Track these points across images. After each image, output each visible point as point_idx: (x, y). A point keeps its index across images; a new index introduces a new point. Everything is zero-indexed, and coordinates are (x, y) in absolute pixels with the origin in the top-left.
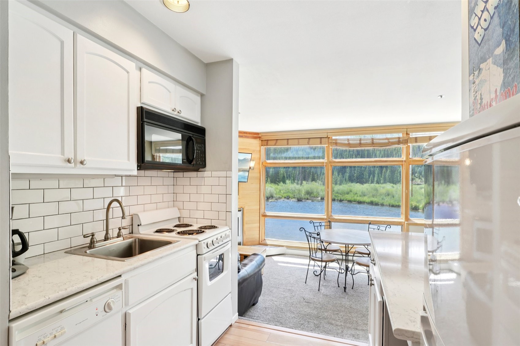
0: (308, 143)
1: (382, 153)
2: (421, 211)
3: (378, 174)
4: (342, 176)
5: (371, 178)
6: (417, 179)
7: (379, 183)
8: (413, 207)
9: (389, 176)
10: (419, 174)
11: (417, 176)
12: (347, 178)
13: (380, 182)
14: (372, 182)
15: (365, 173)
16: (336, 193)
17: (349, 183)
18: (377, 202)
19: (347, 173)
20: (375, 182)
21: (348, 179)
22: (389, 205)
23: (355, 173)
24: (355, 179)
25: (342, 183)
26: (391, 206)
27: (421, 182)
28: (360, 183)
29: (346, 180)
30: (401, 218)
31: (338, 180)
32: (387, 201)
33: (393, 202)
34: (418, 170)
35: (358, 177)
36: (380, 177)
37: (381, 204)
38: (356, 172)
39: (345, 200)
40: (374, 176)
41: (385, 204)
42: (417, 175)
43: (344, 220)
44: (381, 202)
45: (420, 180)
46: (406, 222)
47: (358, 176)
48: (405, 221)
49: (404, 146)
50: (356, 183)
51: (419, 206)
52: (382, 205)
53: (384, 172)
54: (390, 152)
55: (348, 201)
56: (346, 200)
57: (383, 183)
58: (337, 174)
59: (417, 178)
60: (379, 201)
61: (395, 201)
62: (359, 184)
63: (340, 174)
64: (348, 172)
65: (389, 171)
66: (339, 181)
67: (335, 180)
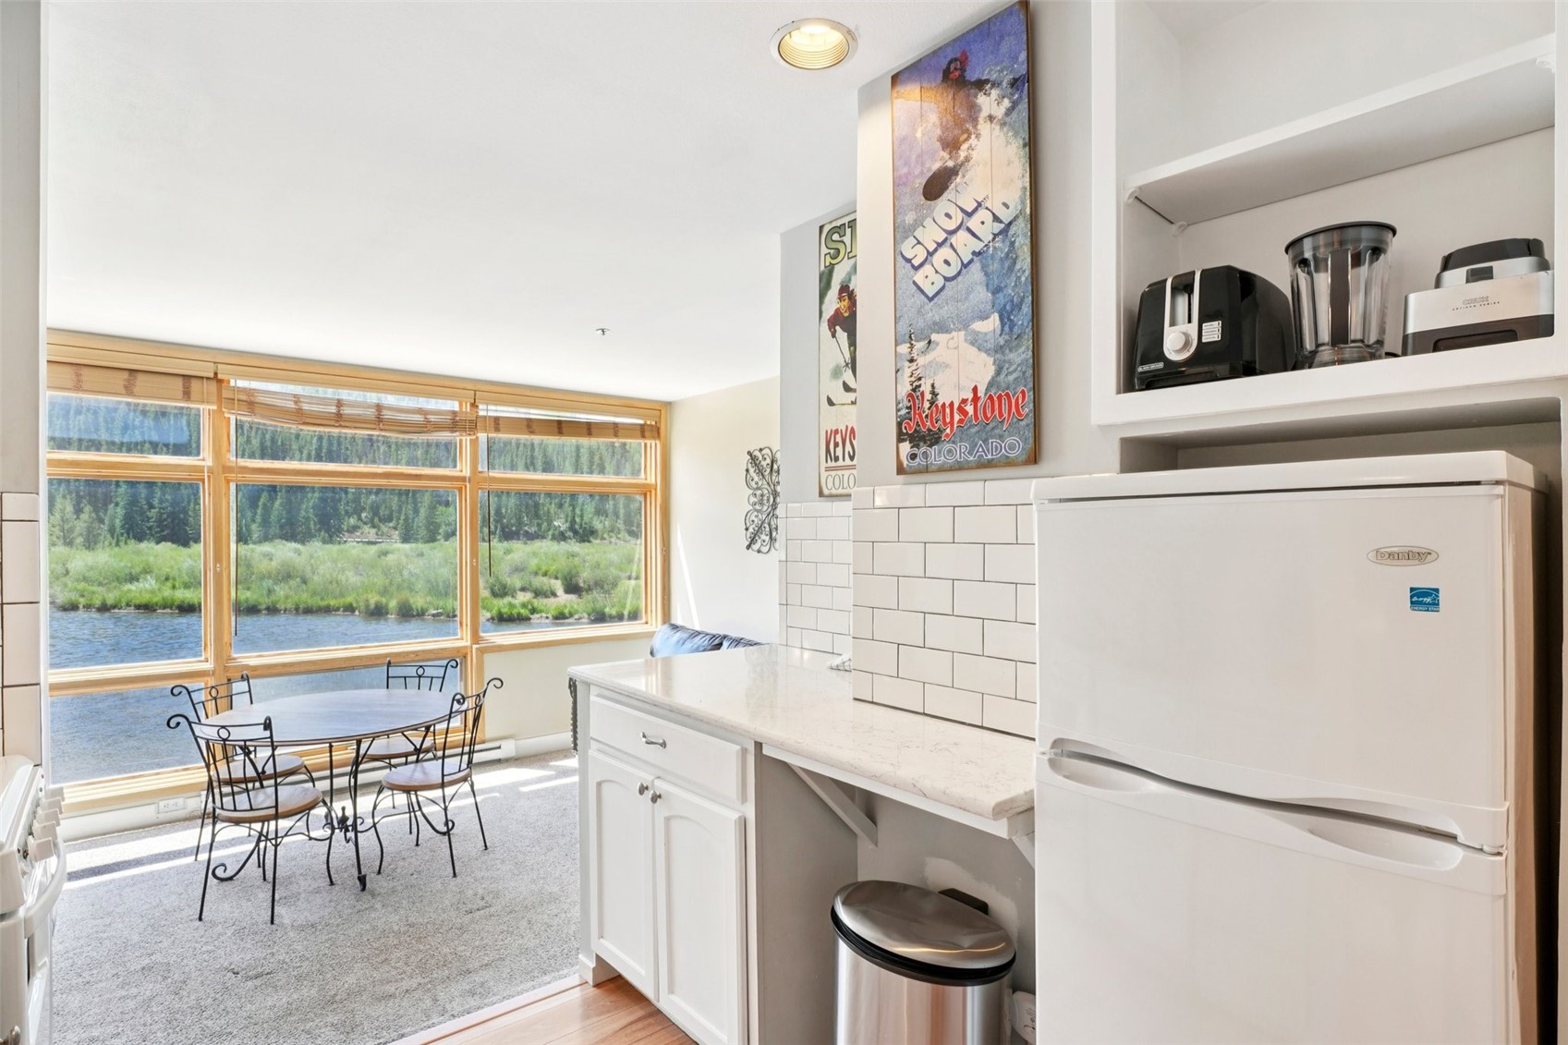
0: (126, 387)
4: (93, 515)
6: (366, 529)
7: (246, 543)
8: (372, 606)
9: (280, 517)
10: (371, 514)
11: (365, 520)
12: (118, 522)
13: (251, 537)
15: (192, 505)
16: (78, 580)
17: (126, 543)
18: (251, 602)
19: (117, 504)
21: (123, 527)
22: (297, 609)
23: (151, 506)
24: (150, 528)
25: (95, 544)
26: (301, 611)
27: (377, 534)
28: (173, 542)
29: (112, 531)
30: (459, 637)
31: (78, 530)
32: (287, 597)
33: (306, 598)
34: (369, 502)
35: (165, 520)
37: (268, 609)
38: (156, 502)
39: (123, 604)
41: (283, 607)
42: (366, 517)
43: (284, 665)
44: (265, 601)
45: (374, 531)
46: (475, 646)
47: (165, 516)
48: (472, 644)
49: (464, 438)
50: (158, 543)
51: (387, 605)
52: (273, 610)
53: (265, 505)
55: (138, 607)
56: (128, 605)
57: (260, 542)
58: (69, 508)
59: (365, 523)
60: (260, 600)
61: (314, 593)
63: (88, 509)
64: (122, 504)
65: (281, 505)
66: (81, 535)
67: (63, 530)
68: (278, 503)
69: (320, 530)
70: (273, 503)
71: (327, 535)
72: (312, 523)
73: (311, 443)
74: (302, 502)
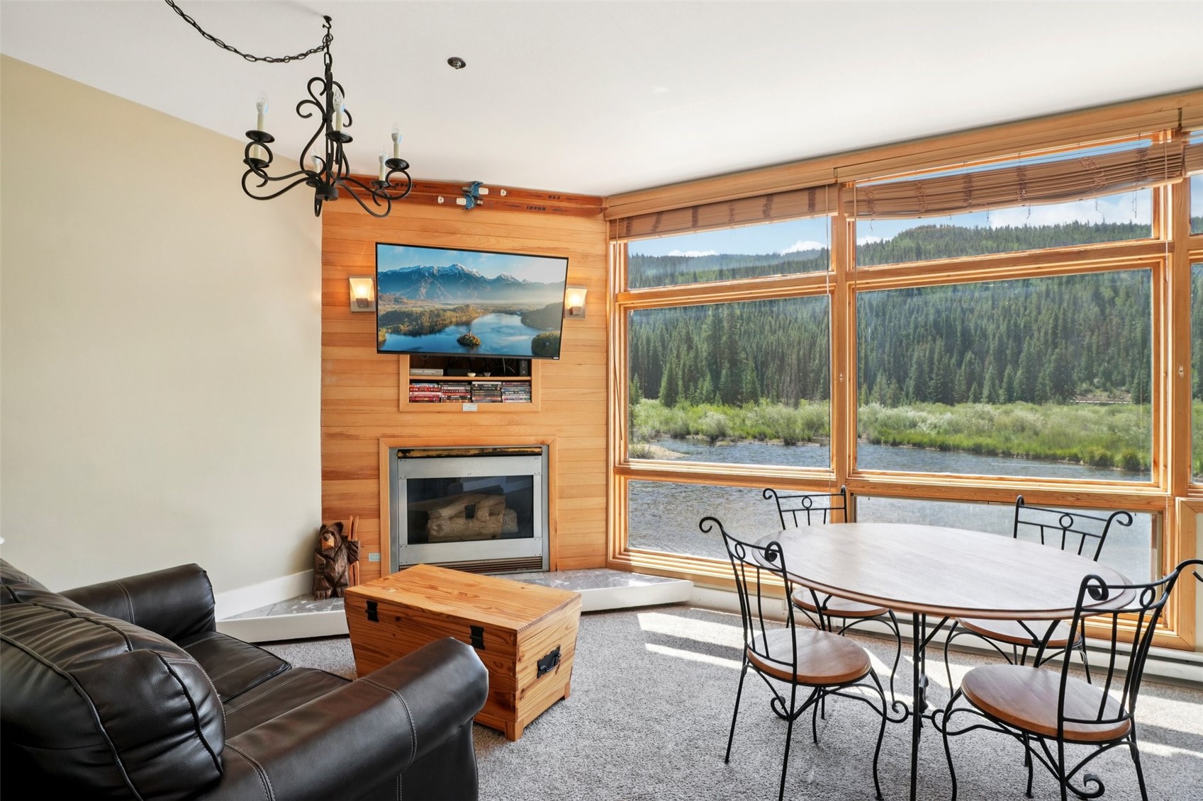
1: (1001, 328)
2: (1119, 469)
3: (993, 380)
4: (897, 385)
5: (972, 389)
6: (1098, 392)
7: (993, 403)
8: (1097, 458)
9: (1021, 384)
10: (1103, 380)
11: (1098, 385)
12: (911, 390)
13: (998, 400)
14: (977, 400)
15: (958, 377)
17: (915, 403)
18: (991, 448)
19: (911, 378)
20: (984, 400)
21: (914, 393)
22: (1027, 455)
23: (931, 379)
24: (930, 393)
25: (898, 403)
26: (1030, 457)
27: (1109, 397)
28: (944, 403)
29: (907, 396)
30: (1152, 482)
31: (888, 395)
32: (1019, 445)
33: (1035, 446)
34: (1101, 369)
35: (939, 388)
36: (997, 387)
37: (1003, 453)
38: (934, 376)
40: (981, 386)
41: (1015, 452)
42: (1098, 382)
44: (1001, 446)
45: (1106, 394)
47: (939, 385)
48: (1175, 495)
50: (934, 403)
51: (1112, 457)
52: (1007, 454)
53: (1009, 375)
54: (1022, 326)
55: (915, 445)
56: (909, 443)
57: (1005, 403)
58: (884, 381)
59: (1097, 388)
60: (998, 445)
61: (1043, 443)
62: (940, 404)
63: (894, 381)
64: (913, 377)
65: (1022, 373)
66: (890, 398)
67: (880, 395)
68: (1019, 373)
69: (1055, 394)
70: (1016, 373)
71: (1061, 398)
72: (1048, 388)
73: (1048, 323)
74: (1040, 371)
